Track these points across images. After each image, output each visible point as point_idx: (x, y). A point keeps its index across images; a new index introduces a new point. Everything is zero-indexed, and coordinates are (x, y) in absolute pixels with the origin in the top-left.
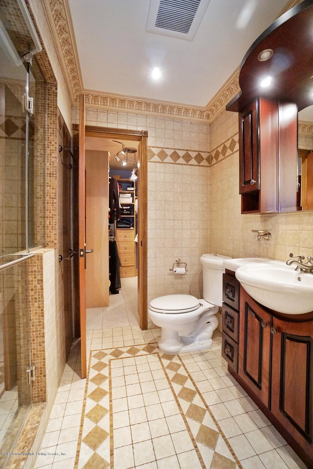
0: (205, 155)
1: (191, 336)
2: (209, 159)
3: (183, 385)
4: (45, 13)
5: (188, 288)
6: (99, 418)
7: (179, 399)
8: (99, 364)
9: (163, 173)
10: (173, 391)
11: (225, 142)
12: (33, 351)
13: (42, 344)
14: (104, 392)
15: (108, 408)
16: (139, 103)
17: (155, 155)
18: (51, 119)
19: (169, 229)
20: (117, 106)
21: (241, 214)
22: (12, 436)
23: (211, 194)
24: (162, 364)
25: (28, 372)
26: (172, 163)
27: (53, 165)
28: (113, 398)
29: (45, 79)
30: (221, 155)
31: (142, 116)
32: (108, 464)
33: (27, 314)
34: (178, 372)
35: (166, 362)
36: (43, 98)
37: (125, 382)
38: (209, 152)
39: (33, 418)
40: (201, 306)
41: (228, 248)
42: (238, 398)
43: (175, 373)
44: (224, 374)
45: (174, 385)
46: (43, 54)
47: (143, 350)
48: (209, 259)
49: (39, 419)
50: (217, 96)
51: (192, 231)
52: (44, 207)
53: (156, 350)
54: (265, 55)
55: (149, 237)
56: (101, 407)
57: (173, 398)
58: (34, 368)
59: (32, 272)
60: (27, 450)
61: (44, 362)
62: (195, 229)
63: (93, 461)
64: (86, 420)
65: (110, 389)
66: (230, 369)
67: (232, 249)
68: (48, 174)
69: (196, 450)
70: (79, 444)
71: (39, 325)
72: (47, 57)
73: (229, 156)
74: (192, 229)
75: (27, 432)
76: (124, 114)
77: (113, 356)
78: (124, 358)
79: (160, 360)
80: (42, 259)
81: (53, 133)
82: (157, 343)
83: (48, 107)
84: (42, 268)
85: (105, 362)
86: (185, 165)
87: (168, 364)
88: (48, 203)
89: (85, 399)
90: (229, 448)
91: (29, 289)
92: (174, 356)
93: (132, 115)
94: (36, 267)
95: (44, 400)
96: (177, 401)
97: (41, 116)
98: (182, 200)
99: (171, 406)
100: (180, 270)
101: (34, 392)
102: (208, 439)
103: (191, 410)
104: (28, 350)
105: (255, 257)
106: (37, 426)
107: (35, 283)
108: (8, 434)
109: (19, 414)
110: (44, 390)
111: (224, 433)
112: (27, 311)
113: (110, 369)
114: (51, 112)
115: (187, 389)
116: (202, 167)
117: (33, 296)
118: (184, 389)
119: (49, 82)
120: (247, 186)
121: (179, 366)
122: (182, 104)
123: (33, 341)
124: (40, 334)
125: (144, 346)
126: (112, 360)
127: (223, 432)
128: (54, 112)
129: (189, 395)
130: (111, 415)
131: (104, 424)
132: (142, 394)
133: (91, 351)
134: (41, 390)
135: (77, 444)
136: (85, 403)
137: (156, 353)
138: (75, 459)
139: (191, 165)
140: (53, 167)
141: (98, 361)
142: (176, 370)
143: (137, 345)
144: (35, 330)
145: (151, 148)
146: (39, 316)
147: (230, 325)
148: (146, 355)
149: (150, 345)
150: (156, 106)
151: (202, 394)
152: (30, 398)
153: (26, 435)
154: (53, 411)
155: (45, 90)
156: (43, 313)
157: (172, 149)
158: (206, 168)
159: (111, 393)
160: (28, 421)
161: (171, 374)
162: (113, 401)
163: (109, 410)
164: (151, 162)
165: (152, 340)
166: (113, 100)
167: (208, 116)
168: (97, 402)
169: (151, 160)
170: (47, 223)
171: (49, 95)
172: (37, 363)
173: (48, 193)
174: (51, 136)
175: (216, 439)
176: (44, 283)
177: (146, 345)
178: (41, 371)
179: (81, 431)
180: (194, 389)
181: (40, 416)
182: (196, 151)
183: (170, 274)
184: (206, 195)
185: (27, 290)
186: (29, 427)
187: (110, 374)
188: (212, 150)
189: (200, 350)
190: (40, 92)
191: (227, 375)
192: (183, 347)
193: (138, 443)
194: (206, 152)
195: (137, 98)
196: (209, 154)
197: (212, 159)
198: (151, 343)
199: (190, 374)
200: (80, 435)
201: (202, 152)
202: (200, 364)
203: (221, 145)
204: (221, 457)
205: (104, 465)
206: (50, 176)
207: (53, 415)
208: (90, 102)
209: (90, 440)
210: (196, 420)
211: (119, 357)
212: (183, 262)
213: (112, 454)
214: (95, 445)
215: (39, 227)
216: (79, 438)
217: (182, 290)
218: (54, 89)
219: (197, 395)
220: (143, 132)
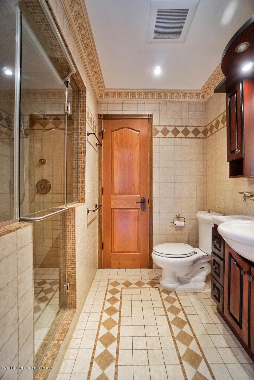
0: (201, 129)
1: (187, 278)
2: (205, 132)
3: (176, 315)
4: (78, 48)
5: (187, 238)
6: (110, 327)
7: (172, 325)
8: (114, 290)
9: (166, 145)
10: (168, 318)
11: (218, 117)
12: (68, 273)
13: (74, 269)
14: (115, 310)
15: (118, 322)
16: (146, 93)
17: (159, 132)
18: (82, 114)
19: (171, 190)
20: (130, 98)
21: (229, 178)
22: (56, 325)
23: (206, 161)
24: (161, 296)
25: (65, 286)
26: (173, 138)
27: (83, 146)
28: (122, 315)
29: (78, 88)
30: (214, 128)
31: (148, 103)
32: (115, 358)
33: (65, 247)
34: (173, 305)
35: (165, 296)
36: (77, 101)
37: (132, 305)
38: (205, 126)
39: (68, 317)
40: (195, 253)
41: (221, 207)
42: (224, 334)
43: (171, 305)
44: (213, 312)
45: (169, 314)
46: (77, 73)
47: (148, 284)
48: (203, 216)
49: (71, 319)
50: (210, 80)
51: (190, 192)
52: (78, 176)
53: (158, 285)
54: (242, 47)
55: (154, 196)
56: (113, 320)
57: (167, 323)
58: (69, 285)
59: (68, 219)
60: (63, 335)
61: (75, 281)
62: (193, 190)
63: (105, 354)
64: (102, 327)
65: (120, 308)
66: (218, 309)
67: (224, 207)
68: (80, 152)
69: (181, 366)
70: (96, 341)
71: (73, 256)
72: (79, 74)
73: (221, 128)
74: (190, 190)
75: (64, 325)
76: (135, 103)
77: (125, 285)
78: (132, 288)
79: (160, 294)
80: (75, 211)
81: (84, 124)
82: (159, 280)
83: (81, 106)
84: (75, 217)
85: (118, 289)
86: (184, 138)
87: (166, 297)
88: (80, 172)
89: (102, 312)
90: (210, 371)
91: (66, 231)
92: (172, 291)
93: (140, 103)
94: (71, 216)
95: (75, 307)
96: (170, 326)
97: (76, 113)
98: (182, 166)
99: (164, 329)
100: (180, 223)
101: (69, 301)
102: (192, 360)
103: (181, 335)
104: (65, 271)
105: (243, 215)
106: (70, 322)
107: (70, 227)
108: (53, 323)
109: (60, 313)
110: (75, 301)
111: (207, 359)
112: (65, 245)
113: (121, 295)
114: (82, 109)
115: (179, 318)
116: (199, 139)
117: (69, 235)
118: (177, 318)
119: (81, 89)
120: (233, 154)
121: (175, 300)
122: (180, 90)
123: (69, 266)
124: (73, 262)
125: (148, 281)
126: (123, 288)
127: (206, 357)
128: (84, 109)
129: (181, 323)
130: (119, 327)
131: (114, 331)
132: (143, 316)
133: (109, 280)
134: (73, 300)
135: (95, 340)
136: (102, 315)
137: (157, 288)
138: (93, 349)
139: (189, 138)
140: (83, 147)
141: (114, 287)
142: (172, 303)
143: (143, 280)
144: (70, 258)
145: (156, 127)
146: (73, 250)
147: (217, 271)
148: (150, 288)
149: (153, 281)
150: (159, 94)
151: (191, 325)
152: (66, 304)
153: (63, 326)
154: (81, 316)
155: (78, 95)
156: (75, 248)
157: (173, 126)
158: (202, 140)
159: (120, 312)
160: (65, 318)
161: (168, 305)
162: (121, 317)
163: (118, 323)
164: (156, 138)
165: (156, 277)
166: (126, 94)
167: (203, 97)
168: (111, 316)
169: (156, 136)
170: (79, 186)
171: (81, 98)
172: (71, 281)
173: (80, 165)
174: (82, 126)
175: (200, 362)
176: (76, 228)
177: (150, 281)
178: (73, 287)
179: (98, 333)
180: (185, 319)
181: (72, 317)
182: (194, 126)
183: (171, 226)
184: (202, 162)
185: (65, 231)
186: (65, 322)
187: (121, 298)
188: (207, 124)
189: (194, 290)
190: (75, 97)
191: (215, 313)
192: (180, 285)
193: (137, 350)
194: (202, 126)
195: (144, 90)
196: (205, 127)
197: (207, 132)
198: (154, 280)
199: (183, 307)
200: (97, 335)
201: (198, 126)
202: (192, 301)
203: (215, 119)
204: (202, 376)
205: (112, 359)
206: (82, 154)
207: (80, 319)
208: (110, 97)
209: (104, 340)
210: (184, 343)
211: (129, 287)
212: (182, 217)
213: (117, 353)
214: (106, 344)
215: (74, 189)
216: (96, 337)
217: (181, 240)
218: (84, 93)
219: (187, 324)
220: (149, 115)
